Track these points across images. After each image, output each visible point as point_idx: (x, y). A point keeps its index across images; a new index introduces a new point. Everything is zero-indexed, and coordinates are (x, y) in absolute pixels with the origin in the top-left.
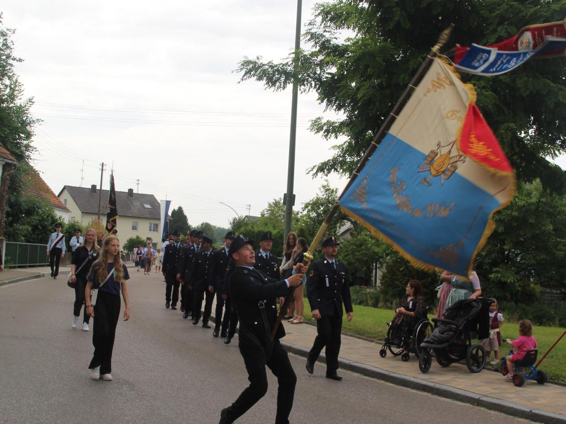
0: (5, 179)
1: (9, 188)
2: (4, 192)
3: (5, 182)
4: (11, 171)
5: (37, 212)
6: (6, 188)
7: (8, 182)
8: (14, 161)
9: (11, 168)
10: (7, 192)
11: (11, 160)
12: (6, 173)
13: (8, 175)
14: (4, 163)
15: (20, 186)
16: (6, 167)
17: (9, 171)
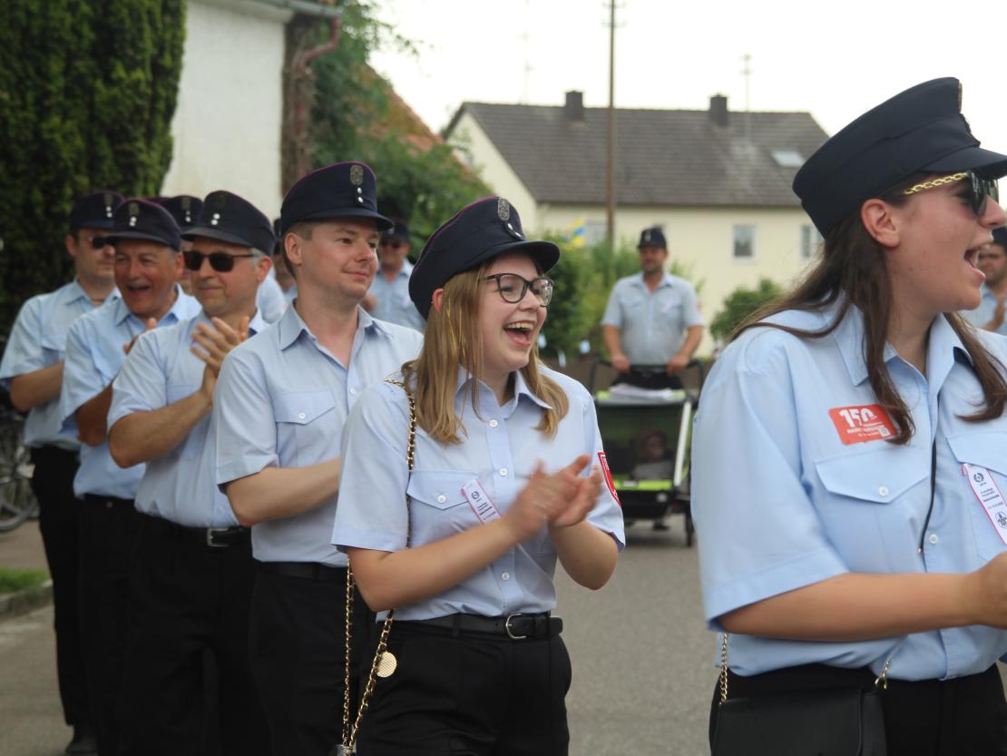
0: (299, 81)
1: (318, 115)
2: (298, 132)
3: (298, 90)
4: (320, 48)
5: (423, 206)
6: (305, 115)
7: (310, 93)
8: (325, 3)
9: (317, 34)
10: (310, 131)
12: (300, 57)
13: (308, 63)
14: (287, 14)
15: (346, 108)
16: (299, 29)
17: (309, 47)
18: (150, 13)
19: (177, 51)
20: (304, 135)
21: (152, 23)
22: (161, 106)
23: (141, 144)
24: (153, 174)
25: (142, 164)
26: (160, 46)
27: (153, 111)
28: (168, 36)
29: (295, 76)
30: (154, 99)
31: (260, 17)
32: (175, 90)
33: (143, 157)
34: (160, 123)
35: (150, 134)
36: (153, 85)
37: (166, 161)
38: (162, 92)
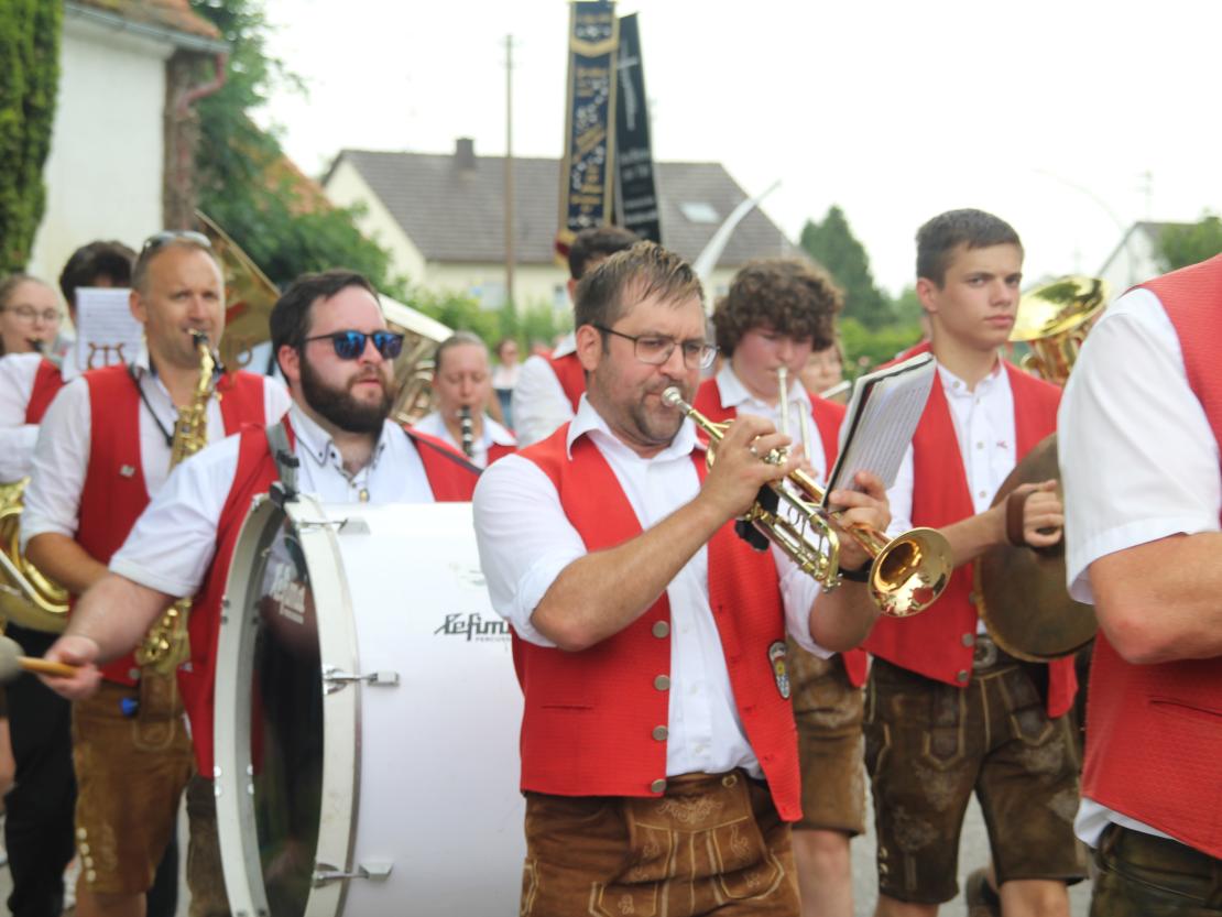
0: (181, 124)
1: (203, 162)
2: (180, 181)
4: (204, 87)
6: (188, 162)
7: (194, 137)
8: (210, 37)
9: (202, 72)
10: (194, 180)
11: (197, 34)
12: (183, 96)
13: (192, 103)
14: (167, 49)
16: (181, 65)
17: (192, 85)
18: (20, 46)
19: (50, 90)
20: (187, 184)
21: (23, 58)
22: (34, 150)
23: (11, 193)
24: (25, 227)
25: (13, 216)
26: (32, 83)
27: (25, 156)
28: (40, 72)
29: (177, 119)
30: (26, 143)
31: (137, 52)
32: (47, 132)
33: (14, 208)
34: (31, 170)
35: (21, 182)
36: (24, 127)
37: (38, 212)
38: (35, 134)
